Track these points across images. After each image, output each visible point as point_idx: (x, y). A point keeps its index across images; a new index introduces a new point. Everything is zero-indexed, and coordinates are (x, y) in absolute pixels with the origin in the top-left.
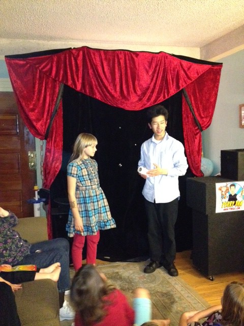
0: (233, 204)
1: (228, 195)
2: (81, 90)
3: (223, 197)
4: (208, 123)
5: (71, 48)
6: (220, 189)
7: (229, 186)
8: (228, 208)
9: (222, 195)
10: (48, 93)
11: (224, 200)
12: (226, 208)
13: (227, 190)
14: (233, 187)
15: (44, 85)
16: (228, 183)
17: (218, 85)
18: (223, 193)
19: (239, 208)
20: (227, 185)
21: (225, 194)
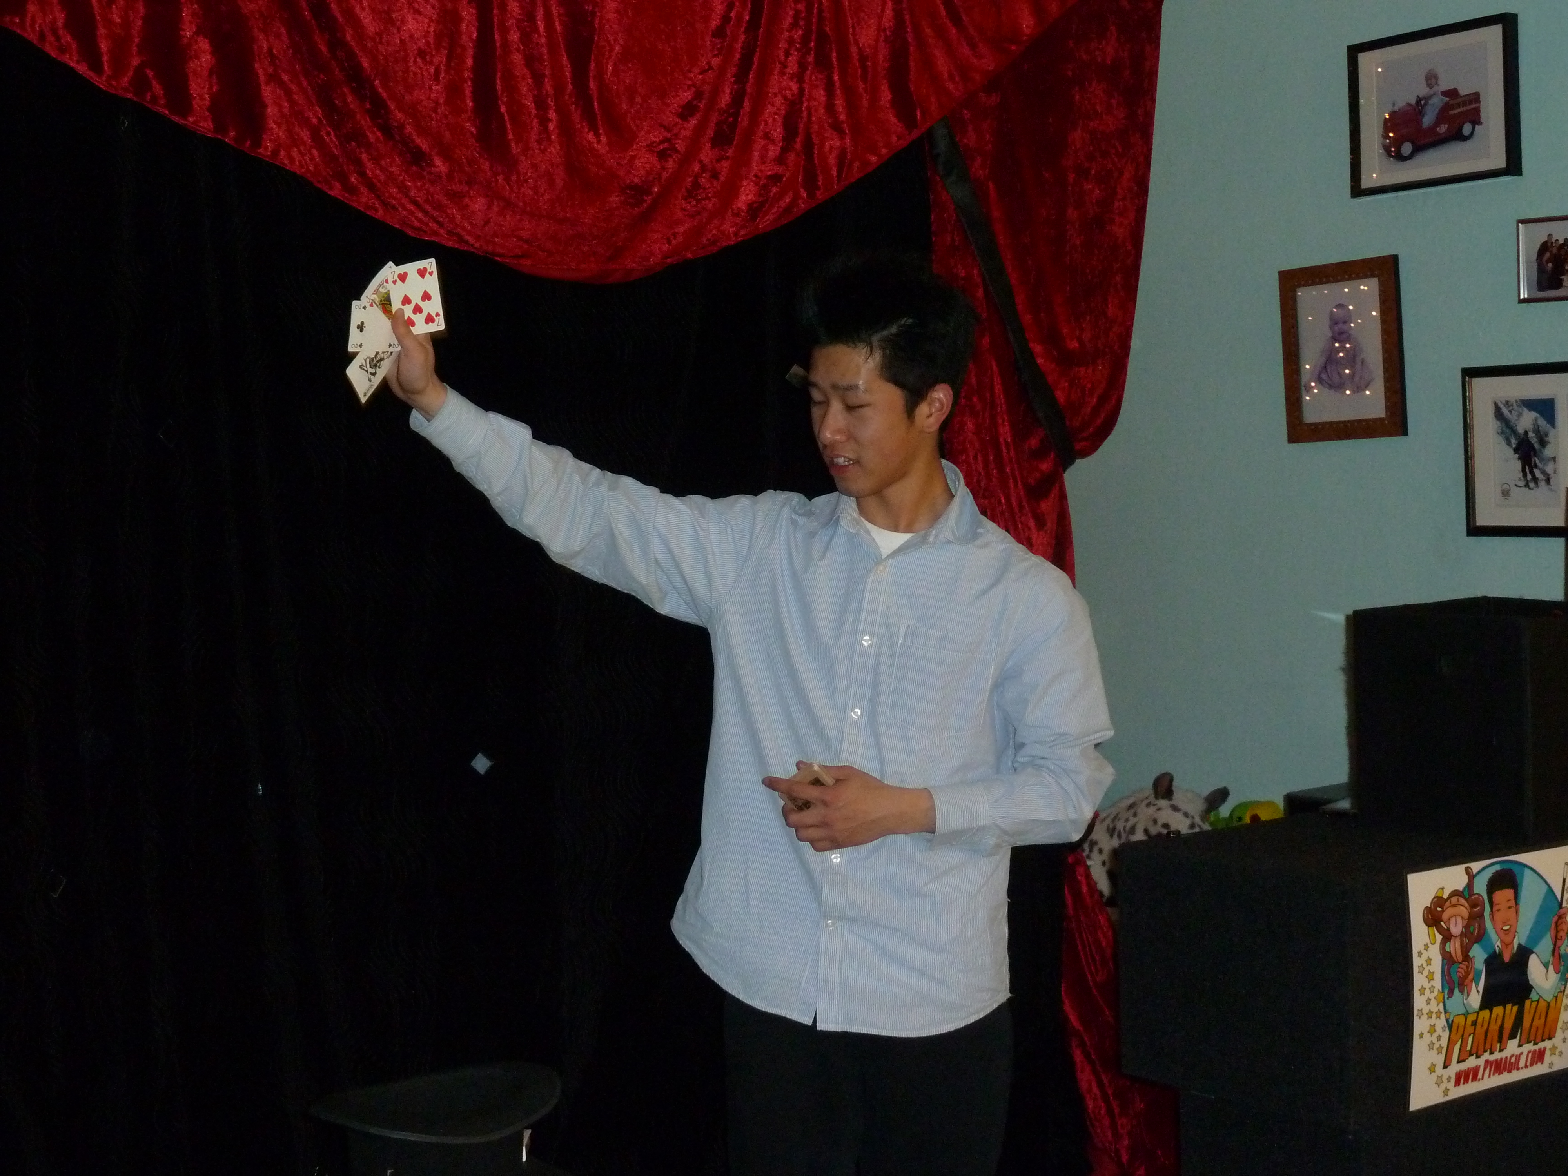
0: (1508, 1025)
1: (1478, 955)
3: (1452, 978)
6: (1433, 918)
7: (1480, 887)
8: (1481, 1062)
9: (1447, 958)
11: (1456, 1002)
12: (1471, 1062)
13: (1476, 925)
14: (1503, 896)
16: (1476, 866)
17: (1148, 114)
18: (1454, 947)
19: (1539, 1056)
20: (1471, 876)
21: (1466, 958)
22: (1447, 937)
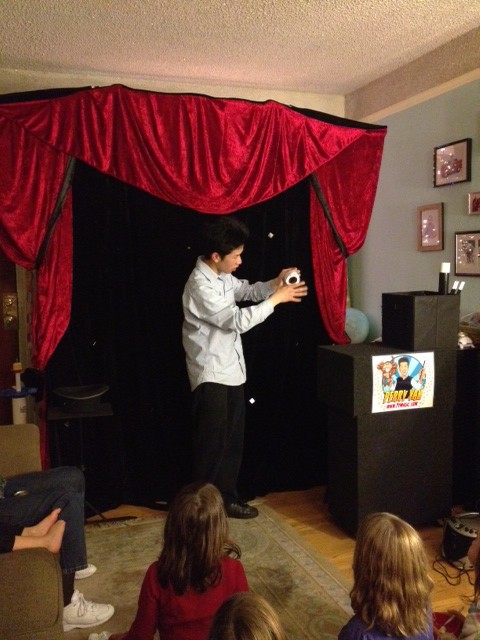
0: (405, 395)
1: (395, 378)
2: (110, 169)
3: (385, 382)
4: (358, 241)
5: (89, 88)
6: (380, 367)
8: (396, 404)
9: (384, 378)
10: (43, 176)
11: (387, 389)
12: (392, 404)
13: (394, 370)
14: (404, 364)
15: (34, 159)
17: (378, 168)
18: (387, 376)
19: (415, 404)
20: (393, 359)
21: (390, 377)
22: (384, 372)
